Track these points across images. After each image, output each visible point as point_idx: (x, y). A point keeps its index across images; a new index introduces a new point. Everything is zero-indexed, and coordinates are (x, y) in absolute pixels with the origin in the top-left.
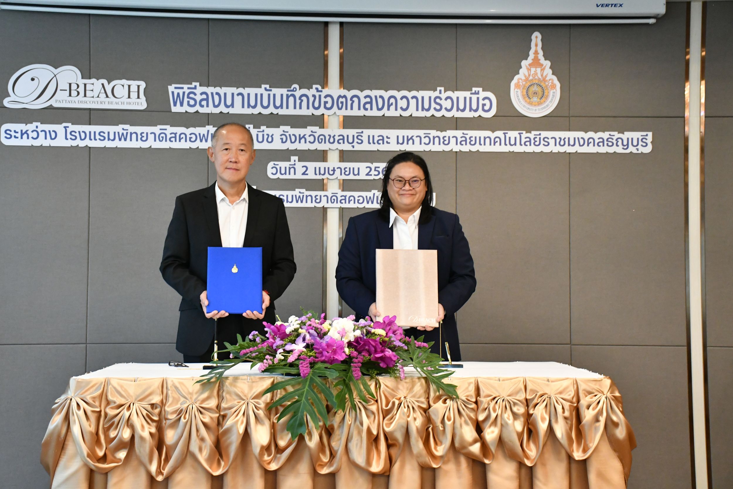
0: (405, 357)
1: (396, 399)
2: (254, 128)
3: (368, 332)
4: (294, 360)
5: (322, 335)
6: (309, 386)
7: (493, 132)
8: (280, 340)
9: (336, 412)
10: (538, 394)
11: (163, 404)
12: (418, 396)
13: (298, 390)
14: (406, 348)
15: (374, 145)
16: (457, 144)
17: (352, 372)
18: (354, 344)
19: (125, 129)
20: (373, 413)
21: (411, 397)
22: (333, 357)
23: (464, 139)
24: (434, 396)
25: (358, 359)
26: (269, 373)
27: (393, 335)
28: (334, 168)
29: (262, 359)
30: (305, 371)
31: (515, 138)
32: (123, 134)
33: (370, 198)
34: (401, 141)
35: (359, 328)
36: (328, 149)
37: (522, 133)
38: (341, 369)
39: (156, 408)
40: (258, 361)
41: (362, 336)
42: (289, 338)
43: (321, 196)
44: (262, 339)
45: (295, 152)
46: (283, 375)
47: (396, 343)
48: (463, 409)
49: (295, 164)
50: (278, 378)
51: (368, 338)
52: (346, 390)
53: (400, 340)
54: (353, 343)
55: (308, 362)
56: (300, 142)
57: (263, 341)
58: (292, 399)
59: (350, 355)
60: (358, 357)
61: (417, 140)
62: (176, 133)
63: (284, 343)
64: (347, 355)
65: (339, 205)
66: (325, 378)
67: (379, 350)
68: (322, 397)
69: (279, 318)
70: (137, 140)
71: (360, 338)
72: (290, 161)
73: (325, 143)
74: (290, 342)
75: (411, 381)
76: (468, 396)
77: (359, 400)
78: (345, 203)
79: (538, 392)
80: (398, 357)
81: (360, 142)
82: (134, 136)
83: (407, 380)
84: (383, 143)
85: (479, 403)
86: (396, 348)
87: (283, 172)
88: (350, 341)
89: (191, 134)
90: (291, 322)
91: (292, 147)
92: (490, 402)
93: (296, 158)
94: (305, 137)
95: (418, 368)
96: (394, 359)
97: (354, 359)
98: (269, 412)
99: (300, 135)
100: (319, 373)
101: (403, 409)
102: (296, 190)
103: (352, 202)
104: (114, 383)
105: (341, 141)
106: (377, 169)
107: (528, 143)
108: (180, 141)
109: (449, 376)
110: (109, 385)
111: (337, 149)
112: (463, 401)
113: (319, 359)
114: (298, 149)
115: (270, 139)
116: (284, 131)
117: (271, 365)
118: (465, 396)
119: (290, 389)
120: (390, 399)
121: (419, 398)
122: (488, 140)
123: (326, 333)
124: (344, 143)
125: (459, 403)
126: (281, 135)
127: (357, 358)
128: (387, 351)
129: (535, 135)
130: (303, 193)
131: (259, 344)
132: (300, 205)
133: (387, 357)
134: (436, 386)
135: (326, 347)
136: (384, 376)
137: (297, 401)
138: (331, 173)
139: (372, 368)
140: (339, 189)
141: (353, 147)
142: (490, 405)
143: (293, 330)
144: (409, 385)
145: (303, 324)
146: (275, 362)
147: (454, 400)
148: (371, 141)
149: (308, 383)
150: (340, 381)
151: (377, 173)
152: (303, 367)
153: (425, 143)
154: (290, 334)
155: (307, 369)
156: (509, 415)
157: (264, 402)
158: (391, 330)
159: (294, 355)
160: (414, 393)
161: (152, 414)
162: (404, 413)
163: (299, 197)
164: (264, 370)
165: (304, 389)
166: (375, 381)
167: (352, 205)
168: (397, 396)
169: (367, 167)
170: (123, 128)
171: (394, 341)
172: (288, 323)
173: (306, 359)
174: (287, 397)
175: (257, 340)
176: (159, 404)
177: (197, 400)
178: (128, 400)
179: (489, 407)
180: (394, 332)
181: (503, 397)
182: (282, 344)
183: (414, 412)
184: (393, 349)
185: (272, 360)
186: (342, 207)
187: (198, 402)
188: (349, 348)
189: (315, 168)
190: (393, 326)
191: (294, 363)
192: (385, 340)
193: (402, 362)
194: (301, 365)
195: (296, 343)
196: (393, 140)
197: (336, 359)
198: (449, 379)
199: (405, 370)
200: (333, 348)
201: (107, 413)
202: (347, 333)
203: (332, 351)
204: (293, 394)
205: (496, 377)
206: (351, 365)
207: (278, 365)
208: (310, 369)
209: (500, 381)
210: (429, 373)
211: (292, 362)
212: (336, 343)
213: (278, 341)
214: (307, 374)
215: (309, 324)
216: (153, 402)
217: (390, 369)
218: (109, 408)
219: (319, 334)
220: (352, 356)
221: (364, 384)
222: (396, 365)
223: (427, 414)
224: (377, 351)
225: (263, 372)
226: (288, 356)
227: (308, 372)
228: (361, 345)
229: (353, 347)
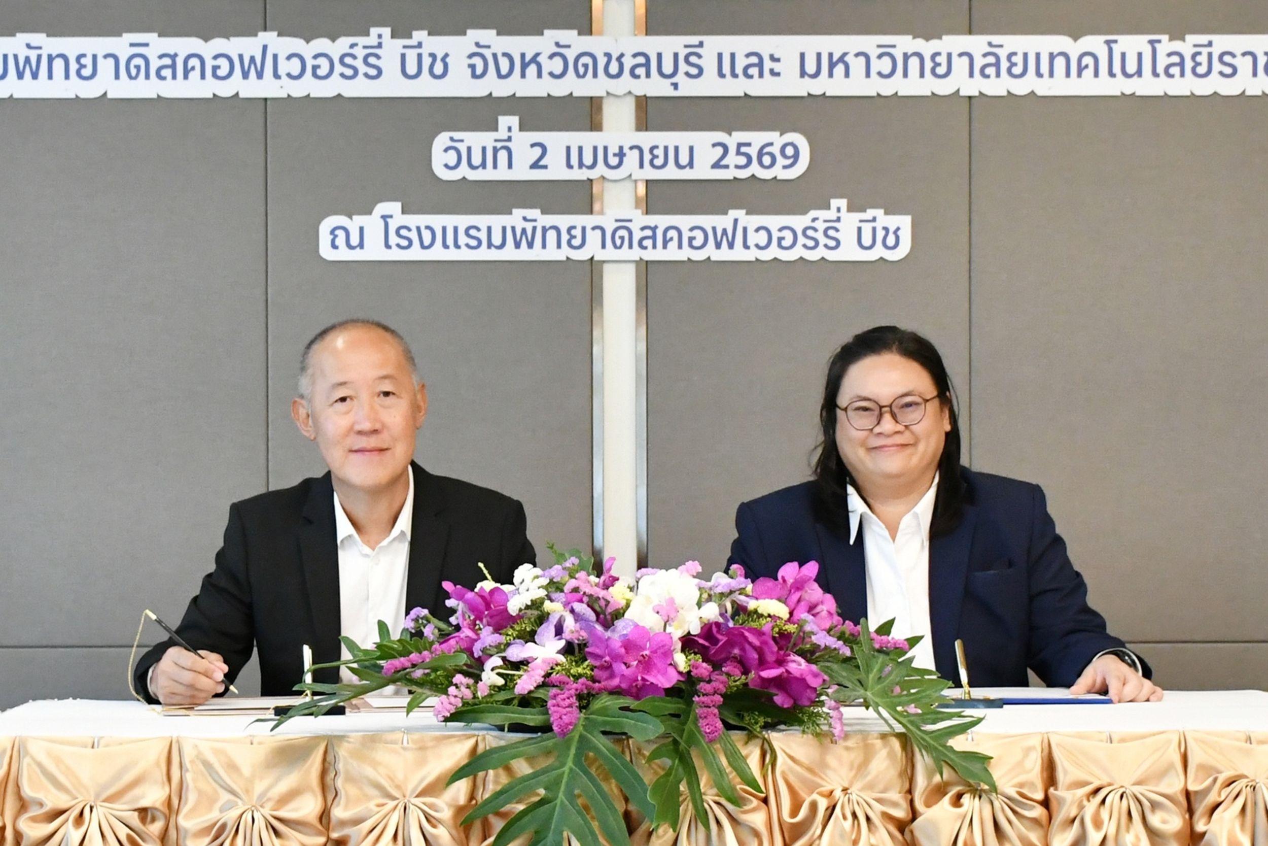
0: (844, 677)
1: (821, 794)
2: (392, 37)
3: (739, 609)
4: (532, 688)
5: (609, 617)
6: (577, 761)
7: (1076, 39)
8: (493, 633)
9: (650, 834)
10: (1222, 778)
11: (171, 808)
12: (881, 786)
13: (544, 771)
14: (848, 653)
15: (735, 80)
16: (971, 75)
17: (696, 720)
18: (701, 641)
19: (33, 44)
20: (756, 834)
21: (863, 789)
22: (643, 679)
23: (991, 60)
24: (928, 785)
25: (713, 684)
26: (462, 724)
27: (810, 618)
28: (621, 148)
29: (442, 684)
30: (564, 717)
31: (1140, 55)
32: (27, 60)
33: (725, 231)
34: (811, 68)
35: (713, 599)
36: (604, 94)
37: (1159, 41)
38: (667, 713)
39: (153, 820)
40: (431, 689)
41: (721, 620)
42: (517, 627)
43: (584, 229)
44: (440, 630)
45: (512, 104)
46: (501, 728)
47: (817, 639)
48: (1010, 822)
49: (509, 139)
50: (487, 737)
51: (737, 626)
52: (681, 770)
53: (829, 631)
54: (696, 638)
55: (573, 692)
56: (523, 75)
57: (444, 637)
58: (530, 797)
59: (689, 672)
60: (714, 677)
61: (857, 66)
62: (176, 55)
63: (503, 639)
64: (680, 673)
65: (636, 254)
66: (619, 736)
67: (771, 658)
68: (611, 789)
69: (485, 572)
70: (67, 77)
71: (717, 624)
72: (496, 129)
73: (595, 75)
74: (519, 637)
75: (861, 744)
76: (1021, 785)
77: (717, 798)
78: (654, 247)
79: (1219, 772)
80: (826, 677)
81: (694, 71)
82: (59, 64)
83: (850, 743)
84: (761, 75)
85: (1054, 804)
86: (817, 654)
87: (477, 160)
88: (689, 633)
89: (216, 57)
90: (521, 583)
91: (502, 89)
92: (1085, 802)
93: (514, 121)
94: (539, 59)
95: (880, 709)
96: (814, 682)
97: (702, 684)
98: (465, 833)
99: (523, 56)
100: (605, 723)
101: (841, 824)
102: (515, 211)
103: (673, 245)
104: (37, 750)
105: (641, 71)
106: (743, 149)
107: (1175, 70)
108: (186, 77)
109: (969, 731)
110: (24, 757)
111: (630, 93)
112: (1009, 798)
113: (603, 683)
114: (517, 95)
115: (439, 69)
116: (478, 45)
117: (468, 703)
118: (1015, 786)
119: (523, 768)
120: (803, 794)
121: (884, 791)
122: (1060, 62)
123: (622, 611)
124: (648, 75)
125: (997, 804)
126: (471, 56)
127: (709, 682)
128: (794, 661)
129: (1195, 46)
130: (535, 220)
131: (432, 643)
132: (524, 254)
133: (796, 678)
134: (933, 757)
135: (623, 650)
136: (783, 730)
137: (543, 802)
138: (613, 161)
139: (751, 710)
140: (637, 207)
141: (675, 86)
142: (1086, 809)
143: (529, 603)
144: (855, 757)
145: (555, 586)
146: (479, 694)
147: (984, 796)
148: (726, 69)
149: (573, 751)
150: (664, 745)
151: (743, 161)
152: (558, 706)
153: (880, 74)
154: (520, 617)
155: (569, 712)
156: (1138, 838)
157: (449, 805)
158: (802, 603)
159: (532, 673)
160: (869, 778)
161: (144, 836)
162: (842, 834)
163: (524, 231)
164: (451, 714)
165: (562, 768)
166: (761, 744)
167: (673, 253)
168: (822, 786)
169: (714, 145)
170: (28, 42)
171: (813, 633)
172: (512, 583)
173: (567, 684)
174: (516, 789)
175: (425, 635)
176: (161, 808)
177: (265, 799)
178: (76, 798)
179: (1081, 814)
180: (811, 609)
181: (1122, 787)
182: (500, 644)
183: (870, 829)
184: (811, 654)
185: (472, 688)
186: (646, 258)
187: (269, 805)
188: (685, 654)
189: (568, 149)
190: (809, 591)
191: (533, 695)
192: (786, 630)
193: (836, 692)
194: (554, 701)
195: (536, 640)
196: (789, 66)
197: (652, 683)
198: (970, 737)
199: (844, 716)
200: (641, 653)
201: (22, 831)
202: (681, 611)
203: (640, 662)
204: (531, 781)
205: (1100, 732)
206: (693, 701)
207: (487, 703)
208: (578, 711)
209: (1111, 742)
210: (912, 723)
211: (526, 692)
212: (649, 640)
213: (488, 635)
214: (571, 727)
215: (572, 587)
216: (144, 803)
217: (801, 713)
218: (25, 820)
219: (602, 616)
220: (696, 674)
221: (731, 752)
222: (817, 699)
223: (905, 836)
224: (767, 662)
225: (446, 720)
226: (515, 678)
227: (573, 721)
228: (720, 644)
229: (696, 650)
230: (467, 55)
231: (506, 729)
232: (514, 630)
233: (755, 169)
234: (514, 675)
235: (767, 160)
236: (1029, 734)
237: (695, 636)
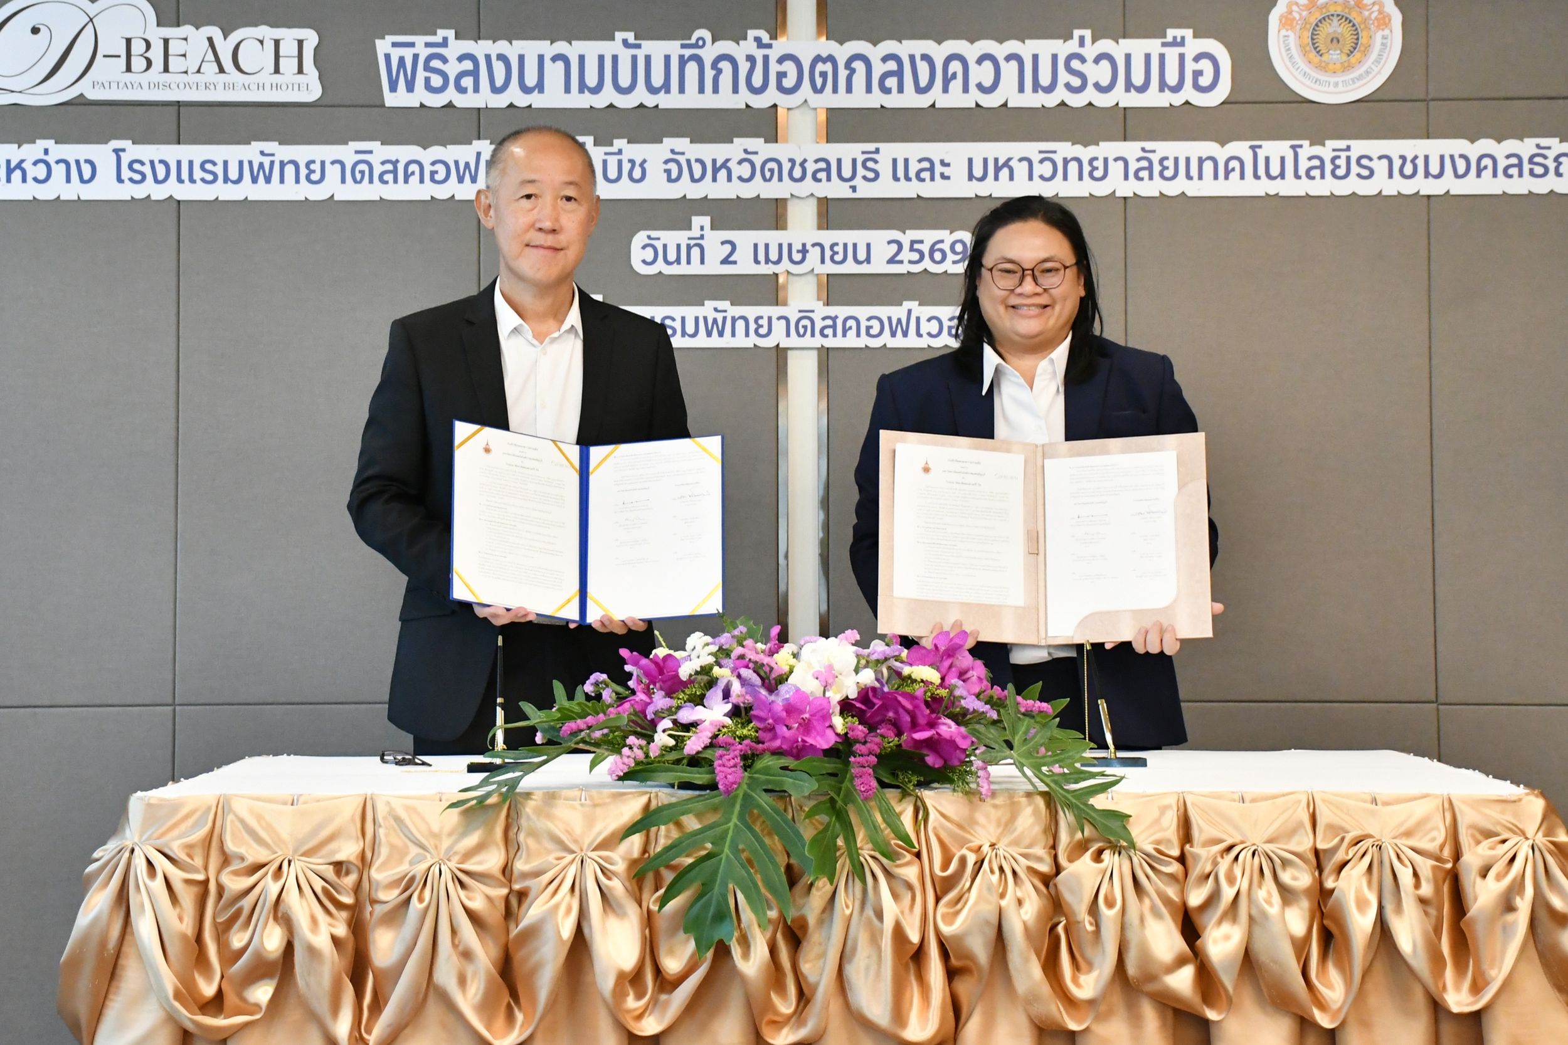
0: (991, 739)
1: (970, 849)
2: (596, 144)
3: (894, 675)
4: (700, 749)
5: (773, 682)
6: (741, 817)
7: (1223, 144)
8: (665, 697)
9: (811, 885)
10: (1348, 837)
11: (364, 862)
12: (1027, 842)
13: (712, 827)
14: (995, 716)
15: (908, 183)
16: (1126, 177)
17: (852, 778)
18: (858, 705)
19: (266, 152)
20: (910, 887)
21: (1010, 844)
22: (803, 741)
23: (1145, 164)
24: (1071, 842)
25: (868, 745)
26: (636, 783)
27: (960, 683)
28: (804, 245)
29: (619, 744)
30: (729, 776)
31: (1283, 159)
32: (261, 166)
33: (899, 321)
34: (978, 172)
35: (870, 665)
36: (789, 196)
37: (1301, 146)
38: (824, 772)
39: (348, 873)
40: (607, 749)
41: (877, 685)
42: (688, 692)
43: (770, 319)
44: (617, 693)
45: (704, 205)
46: (672, 786)
47: (967, 703)
48: (1148, 877)
49: (702, 237)
50: (659, 794)
51: (893, 690)
52: (837, 825)
53: (977, 696)
54: (853, 702)
55: (737, 753)
56: (714, 179)
57: (621, 699)
58: (698, 851)
59: (846, 734)
60: (869, 739)
61: (1021, 169)
62: (397, 161)
63: (675, 703)
64: (838, 735)
65: (818, 341)
66: (782, 794)
67: (922, 721)
68: (775, 844)
69: (661, 639)
70: (297, 181)
71: (874, 689)
72: (690, 228)
73: (780, 179)
74: (689, 700)
75: (1008, 802)
76: (1158, 842)
77: (872, 853)
78: (835, 335)
79: (1347, 832)
80: (974, 739)
81: (871, 175)
82: (290, 170)
83: (999, 801)
84: (932, 179)
85: (1190, 861)
86: (968, 717)
87: (672, 256)
88: (847, 697)
89: (433, 163)
90: (693, 650)
91: (695, 192)
92: (1219, 859)
93: (706, 221)
95: (1026, 769)
96: (963, 744)
97: (857, 745)
98: (638, 884)
99: (714, 161)
100: (768, 782)
101: (989, 878)
102: (706, 303)
103: (852, 333)
104: (241, 808)
105: (822, 175)
106: (916, 246)
107: (1316, 173)
108: (406, 181)
109: (1109, 790)
110: (228, 813)
111: (812, 195)
112: (1147, 855)
113: (766, 744)
114: (709, 197)
115: (637, 174)
116: (673, 151)
117: (641, 762)
118: (1152, 843)
119: (692, 823)
120: (954, 849)
121: (1030, 846)
122: (1208, 166)
123: (785, 677)
124: (829, 179)
125: (1135, 859)
126: (666, 162)
127: (865, 743)
128: (944, 724)
129: (1334, 150)
130: (725, 311)
131: (609, 706)
132: (715, 342)
133: (945, 739)
134: (1075, 815)
135: (784, 714)
136: (936, 788)
137: (709, 856)
138: (797, 257)
139: (905, 770)
140: (819, 299)
141: (854, 189)
142: (1220, 865)
143: (699, 669)
144: (1002, 814)
145: (723, 653)
146: (651, 755)
147: (1123, 852)
148: (901, 173)
149: (737, 808)
150: (821, 803)
151: (915, 256)
152: (724, 766)
153: (1042, 177)
154: (691, 681)
155: (734, 772)
156: (1269, 893)
157: (624, 859)
158: (953, 669)
159: (700, 734)
160: (1016, 834)
161: (340, 889)
162: (990, 888)
163: (715, 321)
164: (624, 774)
165: (726, 824)
166: (914, 802)
167: (851, 341)
168: (970, 841)
169: (889, 243)
170: (262, 150)
171: (962, 697)
172: (685, 650)
173: (733, 745)
174: (684, 844)
175: (604, 697)
176: (355, 862)
177: (452, 853)
178: (276, 853)
179: (1215, 871)
180: (962, 675)
181: (1254, 844)
182: (671, 708)
183: (1016, 883)
184: (961, 718)
185: (645, 749)
186: (827, 346)
187: (456, 858)
188: (843, 717)
189: (756, 246)
190: (960, 658)
191: (700, 755)
192: (938, 694)
193: (983, 753)
194: (720, 762)
195: (705, 704)
196: (958, 171)
197: (811, 745)
198: (1110, 796)
199: (992, 774)
200: (802, 716)
201: (224, 885)
202: (839, 677)
203: (800, 724)
204: (698, 836)
205: (1233, 793)
206: (850, 762)
207: (659, 762)
208: (742, 770)
209: (1243, 802)
210: (1056, 782)
211: (694, 753)
212: (809, 703)
213: (660, 699)
214: (736, 786)
215: (739, 654)
216: (340, 857)
217: (952, 772)
218: (228, 873)
219: (767, 681)
220: (853, 736)
221: (886, 810)
222: (968, 759)
223: (1050, 889)
224: (919, 725)
225: (620, 779)
226: (685, 738)
227: (738, 780)
228: (876, 707)
229: (854, 713)
230: (663, 160)
231: (676, 787)
232: (685, 694)
233: (927, 264)
234: (684, 736)
235: (938, 256)
236: (1165, 794)
237: (853, 700)
